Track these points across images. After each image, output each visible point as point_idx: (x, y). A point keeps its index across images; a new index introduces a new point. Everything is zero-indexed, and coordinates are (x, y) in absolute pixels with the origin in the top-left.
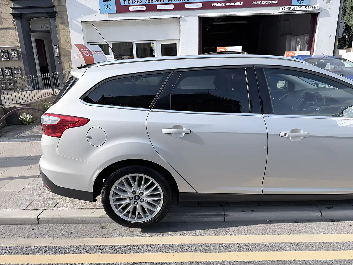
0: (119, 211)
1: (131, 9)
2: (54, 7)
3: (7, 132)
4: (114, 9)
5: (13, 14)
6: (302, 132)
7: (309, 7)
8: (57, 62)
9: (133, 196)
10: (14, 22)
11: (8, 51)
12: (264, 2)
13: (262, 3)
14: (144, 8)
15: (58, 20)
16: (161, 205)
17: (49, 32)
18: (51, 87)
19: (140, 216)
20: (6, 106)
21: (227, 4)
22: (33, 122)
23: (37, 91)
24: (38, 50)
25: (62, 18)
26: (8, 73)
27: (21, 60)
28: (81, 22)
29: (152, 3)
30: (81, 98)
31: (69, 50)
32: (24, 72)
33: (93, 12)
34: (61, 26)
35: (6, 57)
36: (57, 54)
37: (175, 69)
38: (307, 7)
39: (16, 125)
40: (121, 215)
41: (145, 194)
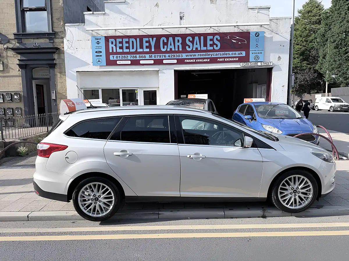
0: (84, 208)
1: (118, 62)
2: (54, 59)
3: (6, 162)
4: (104, 62)
5: (19, 65)
6: (201, 155)
7: (264, 63)
8: (53, 104)
9: (94, 198)
10: (19, 71)
11: (11, 94)
12: (227, 59)
13: (225, 60)
14: (129, 62)
15: (57, 70)
16: (113, 205)
17: (48, 79)
18: (46, 125)
19: (99, 213)
20: (7, 140)
21: (197, 61)
22: (27, 154)
23: (34, 128)
24: (37, 93)
25: (60, 68)
26: (9, 112)
27: (22, 102)
28: (76, 72)
29: (136, 59)
30: (64, 133)
31: (64, 94)
32: (23, 112)
33: (87, 64)
34: (59, 75)
35: (9, 99)
36: (53, 97)
37: (125, 116)
38: (262, 63)
39: (14, 156)
40: (85, 212)
41: (102, 197)
